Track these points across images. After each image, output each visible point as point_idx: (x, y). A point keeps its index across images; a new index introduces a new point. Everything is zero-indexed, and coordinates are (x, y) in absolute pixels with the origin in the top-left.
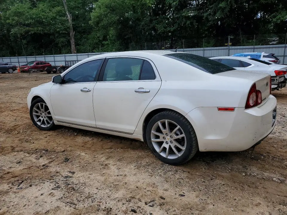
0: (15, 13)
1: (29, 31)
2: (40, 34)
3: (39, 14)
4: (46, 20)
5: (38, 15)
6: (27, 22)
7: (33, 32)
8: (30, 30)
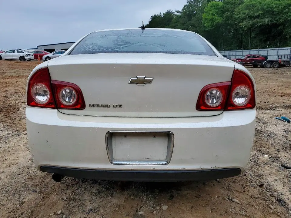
0: (247, 6)
1: (256, 23)
2: (267, 25)
3: (272, 4)
4: (278, 10)
5: (270, 4)
6: (256, 14)
7: (259, 24)
8: (258, 22)
